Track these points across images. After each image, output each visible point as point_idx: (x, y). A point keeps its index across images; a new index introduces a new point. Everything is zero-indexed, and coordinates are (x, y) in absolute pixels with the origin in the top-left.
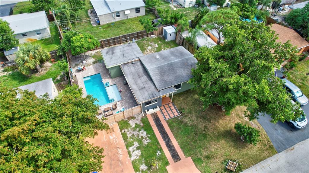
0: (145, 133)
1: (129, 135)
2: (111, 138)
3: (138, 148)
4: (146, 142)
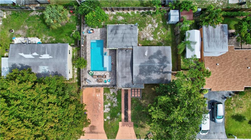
0: (116, 100)
1: (107, 98)
2: (97, 96)
3: (109, 107)
4: (115, 105)
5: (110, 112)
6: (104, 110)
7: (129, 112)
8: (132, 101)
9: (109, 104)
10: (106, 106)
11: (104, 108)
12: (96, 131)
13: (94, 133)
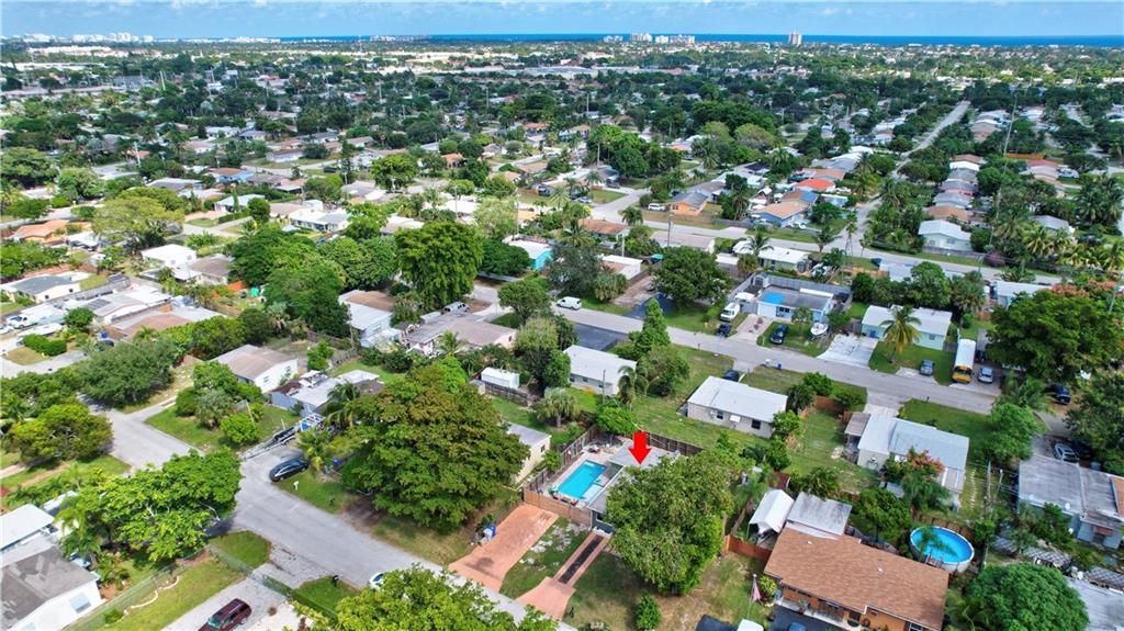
0: (569, 543)
2: (539, 522)
4: (559, 548)
5: (541, 554)
6: (533, 546)
7: (581, 570)
8: (598, 558)
9: (550, 543)
10: (541, 542)
11: (536, 543)
12: (487, 569)
13: (482, 571)
